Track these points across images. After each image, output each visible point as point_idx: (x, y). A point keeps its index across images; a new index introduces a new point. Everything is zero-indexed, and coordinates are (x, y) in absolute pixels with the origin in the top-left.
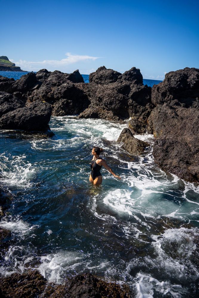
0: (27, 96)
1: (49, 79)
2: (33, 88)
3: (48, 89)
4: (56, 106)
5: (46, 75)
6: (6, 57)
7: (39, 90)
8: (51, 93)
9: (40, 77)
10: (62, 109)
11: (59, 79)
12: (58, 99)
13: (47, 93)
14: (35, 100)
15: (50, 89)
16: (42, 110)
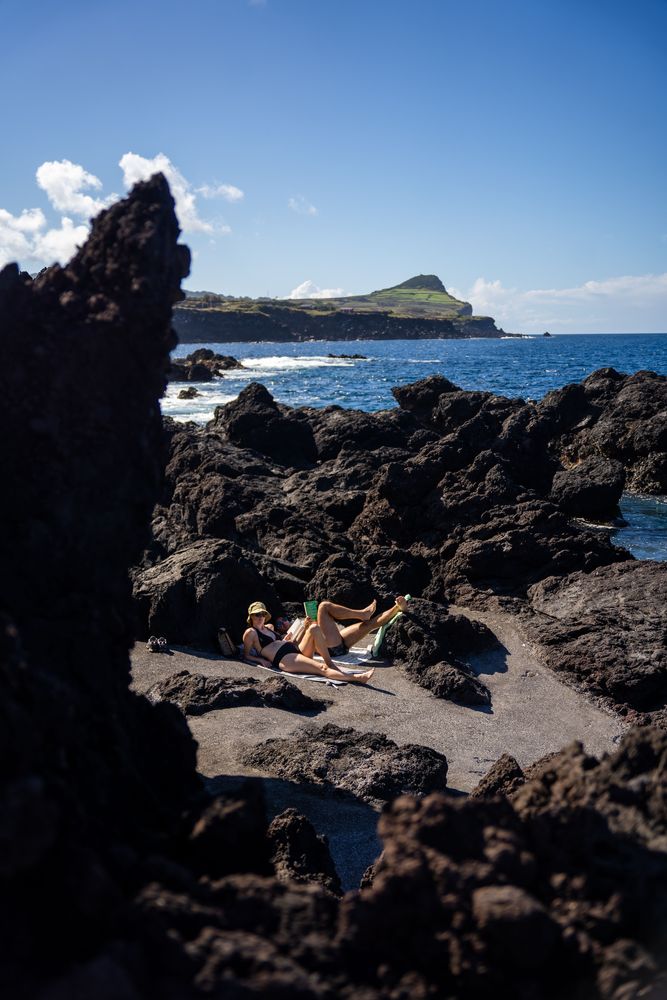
0: (560, 445)
1: (620, 399)
2: (579, 426)
3: (617, 427)
4: (638, 471)
5: (611, 387)
6: (436, 278)
7: (595, 430)
8: (625, 438)
9: (596, 393)
10: (655, 477)
11: (650, 396)
12: (644, 453)
13: (615, 437)
14: (583, 457)
15: (624, 428)
16: (605, 476)
